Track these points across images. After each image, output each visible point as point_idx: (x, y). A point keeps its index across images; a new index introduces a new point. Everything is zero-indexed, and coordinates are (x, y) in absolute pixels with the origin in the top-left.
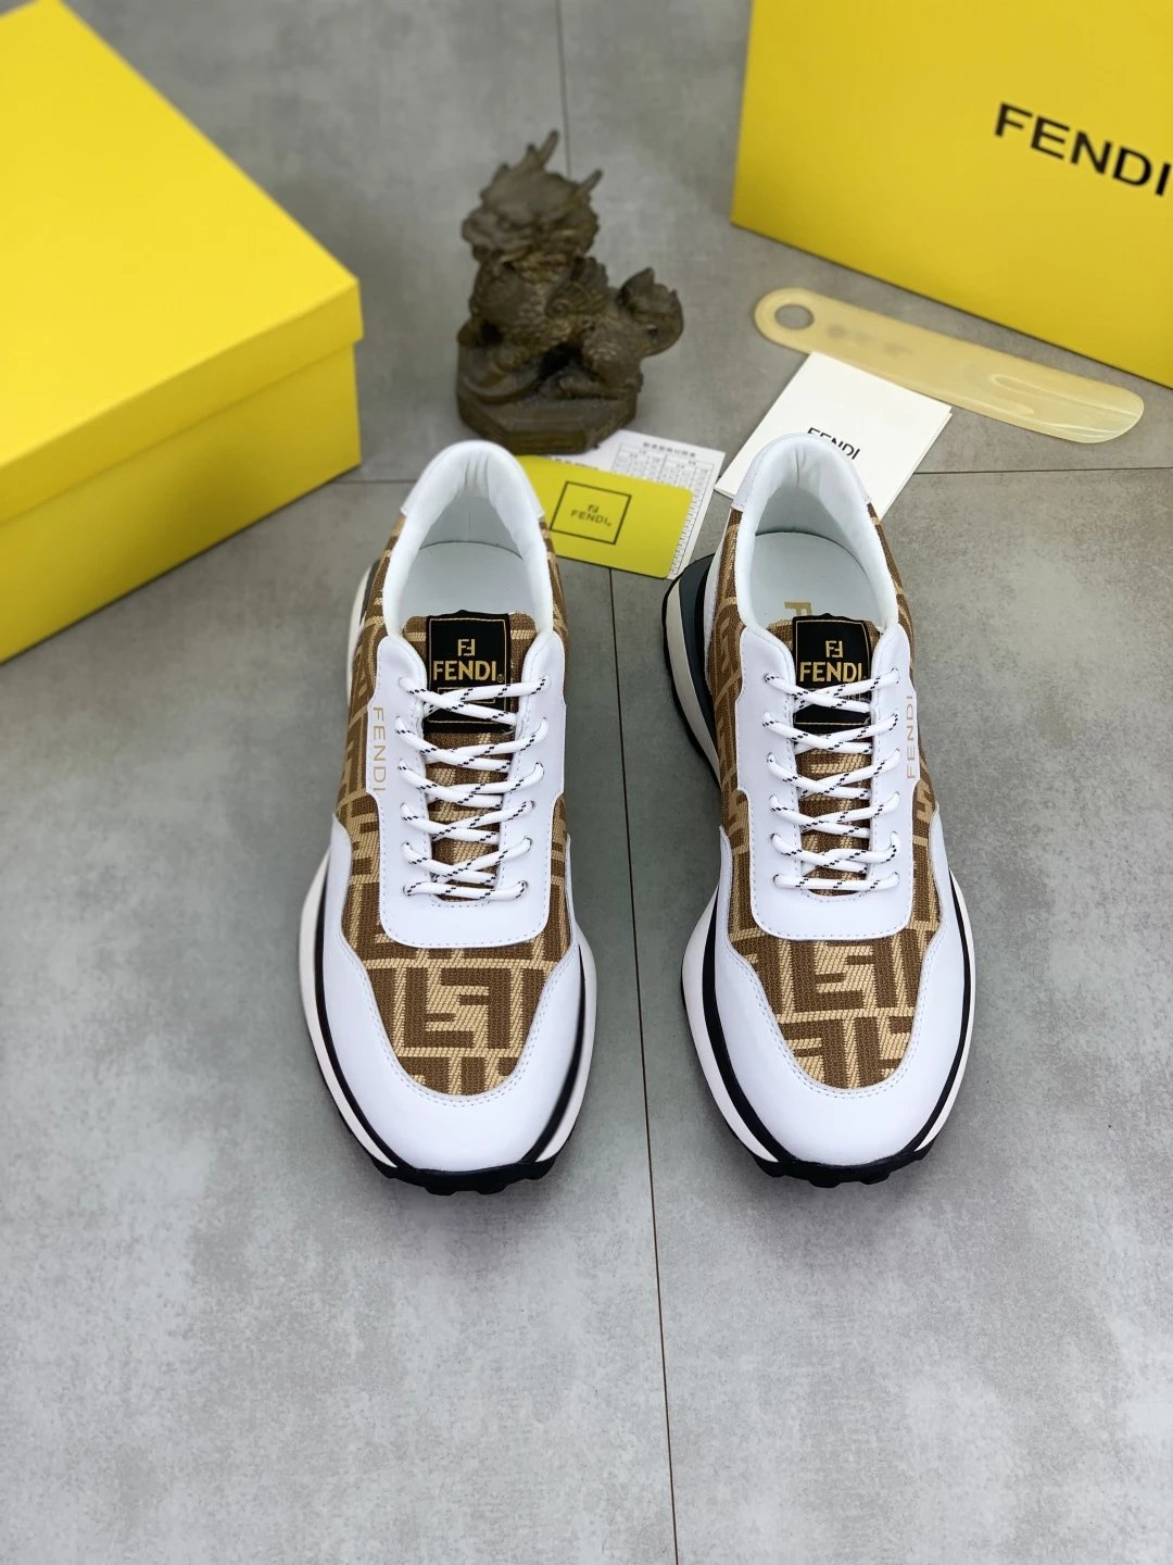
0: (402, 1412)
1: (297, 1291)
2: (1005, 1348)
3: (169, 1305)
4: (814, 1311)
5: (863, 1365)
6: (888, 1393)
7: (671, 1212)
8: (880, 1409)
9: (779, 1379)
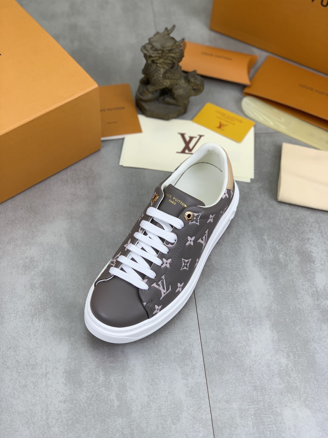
0: (132, 423)
1: (97, 387)
2: (311, 397)
3: (59, 393)
4: (254, 388)
5: (270, 404)
6: (277, 412)
7: (209, 359)
8: (276, 417)
9: (245, 410)
